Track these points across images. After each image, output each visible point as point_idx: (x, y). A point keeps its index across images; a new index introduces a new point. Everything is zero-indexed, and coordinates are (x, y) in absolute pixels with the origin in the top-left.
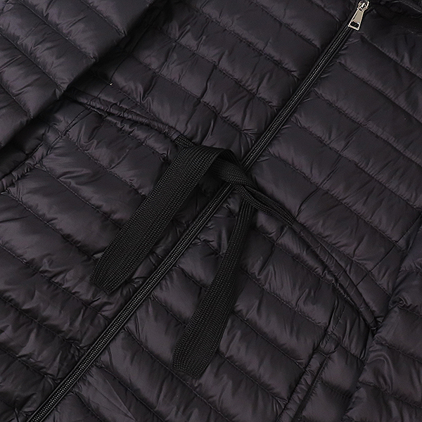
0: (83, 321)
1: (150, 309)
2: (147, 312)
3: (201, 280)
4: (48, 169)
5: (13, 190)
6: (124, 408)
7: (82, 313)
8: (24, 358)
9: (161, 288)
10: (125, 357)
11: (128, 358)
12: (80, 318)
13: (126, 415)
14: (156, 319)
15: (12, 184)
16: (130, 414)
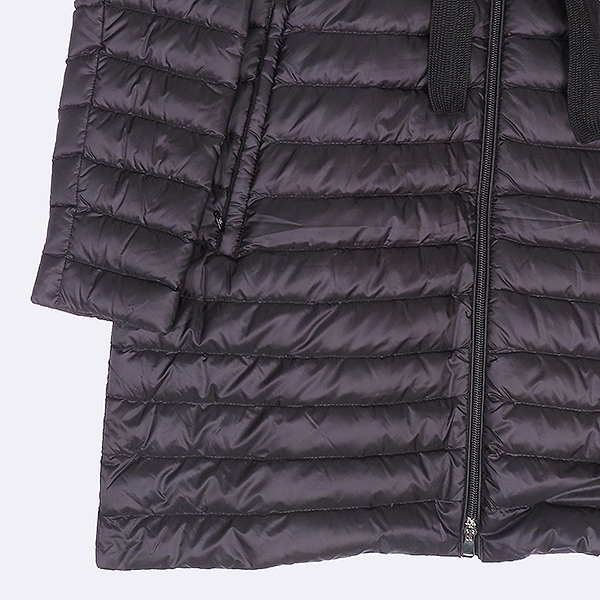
0: (458, 160)
1: (515, 99)
2: (514, 105)
3: (547, 32)
4: (303, 27)
5: (284, 77)
6: (561, 218)
7: (451, 154)
8: (428, 240)
9: (510, 70)
10: (525, 166)
11: (529, 165)
12: (453, 160)
13: (569, 223)
14: (528, 105)
15: (276, 72)
16: (572, 220)
